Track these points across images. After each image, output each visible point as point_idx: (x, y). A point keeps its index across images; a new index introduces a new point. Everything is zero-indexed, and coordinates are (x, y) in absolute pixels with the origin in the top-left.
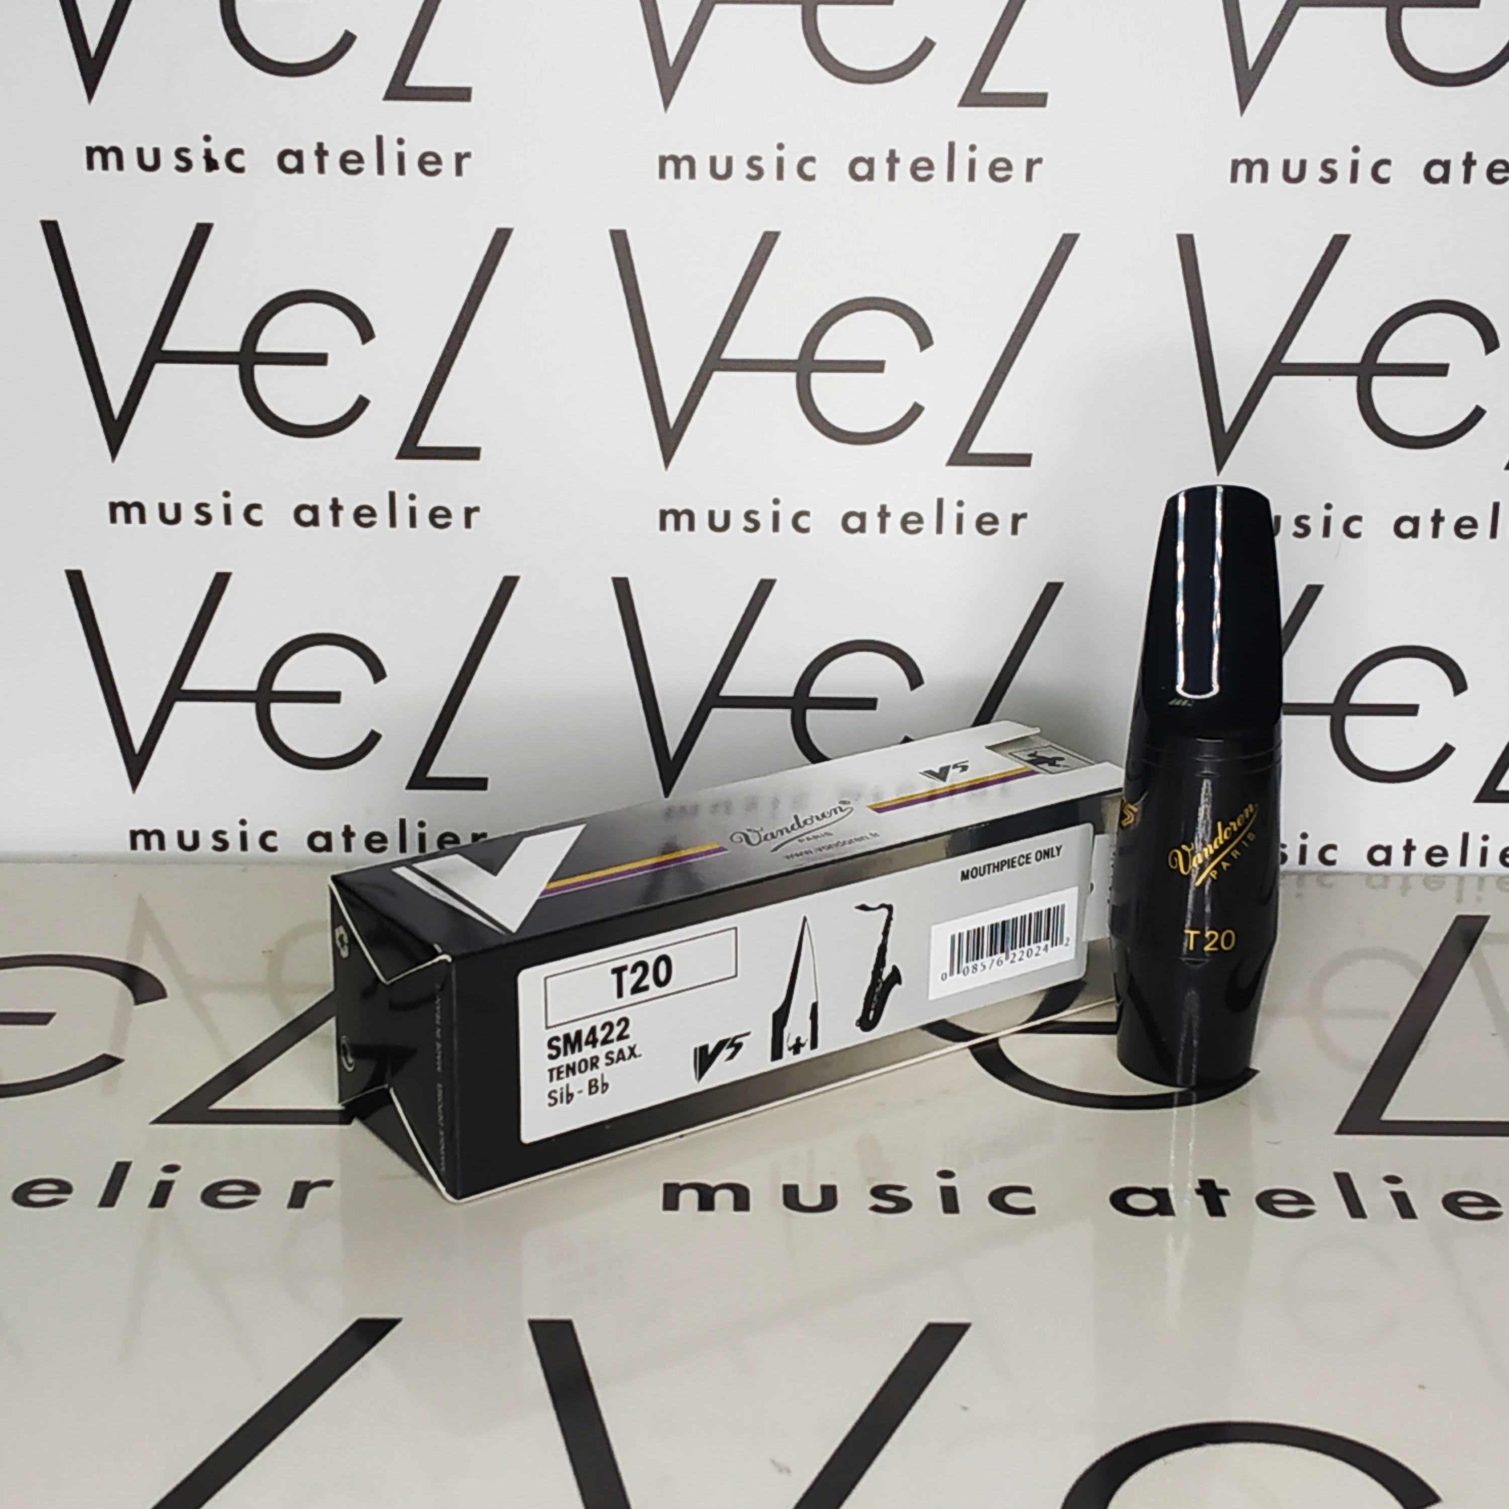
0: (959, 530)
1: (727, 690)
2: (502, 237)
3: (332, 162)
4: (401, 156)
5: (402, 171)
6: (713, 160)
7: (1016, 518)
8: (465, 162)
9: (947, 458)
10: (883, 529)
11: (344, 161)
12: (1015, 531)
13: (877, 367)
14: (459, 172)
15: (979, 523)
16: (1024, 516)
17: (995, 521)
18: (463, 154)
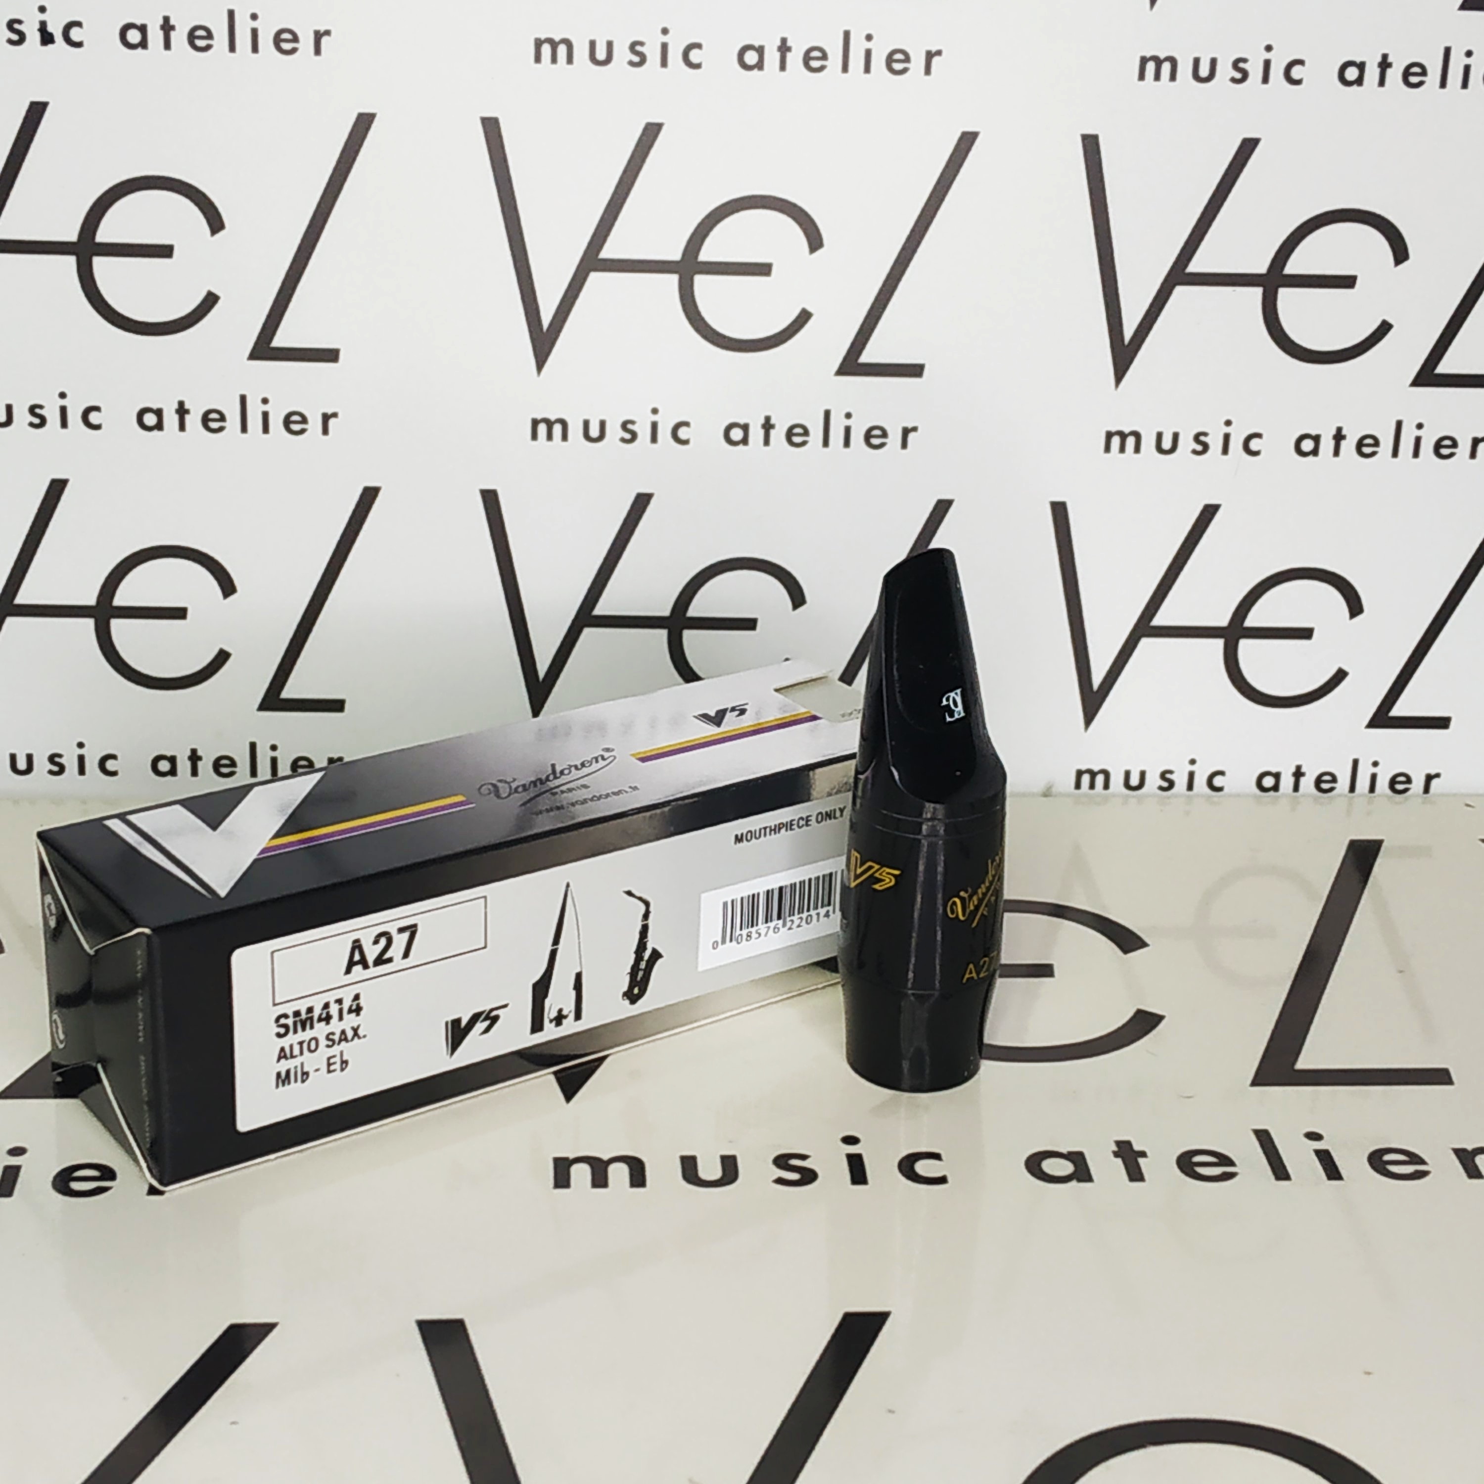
0: (847, 443)
1: (600, 610)
2: (364, 123)
3: (179, 37)
4: (255, 33)
5: (255, 49)
6: (593, 44)
7: (906, 432)
8: (325, 40)
9: (836, 366)
10: (767, 442)
11: (192, 37)
12: (904, 445)
13: (764, 269)
14: (318, 51)
15: (868, 436)
16: (915, 429)
17: (884, 434)
18: (322, 31)
